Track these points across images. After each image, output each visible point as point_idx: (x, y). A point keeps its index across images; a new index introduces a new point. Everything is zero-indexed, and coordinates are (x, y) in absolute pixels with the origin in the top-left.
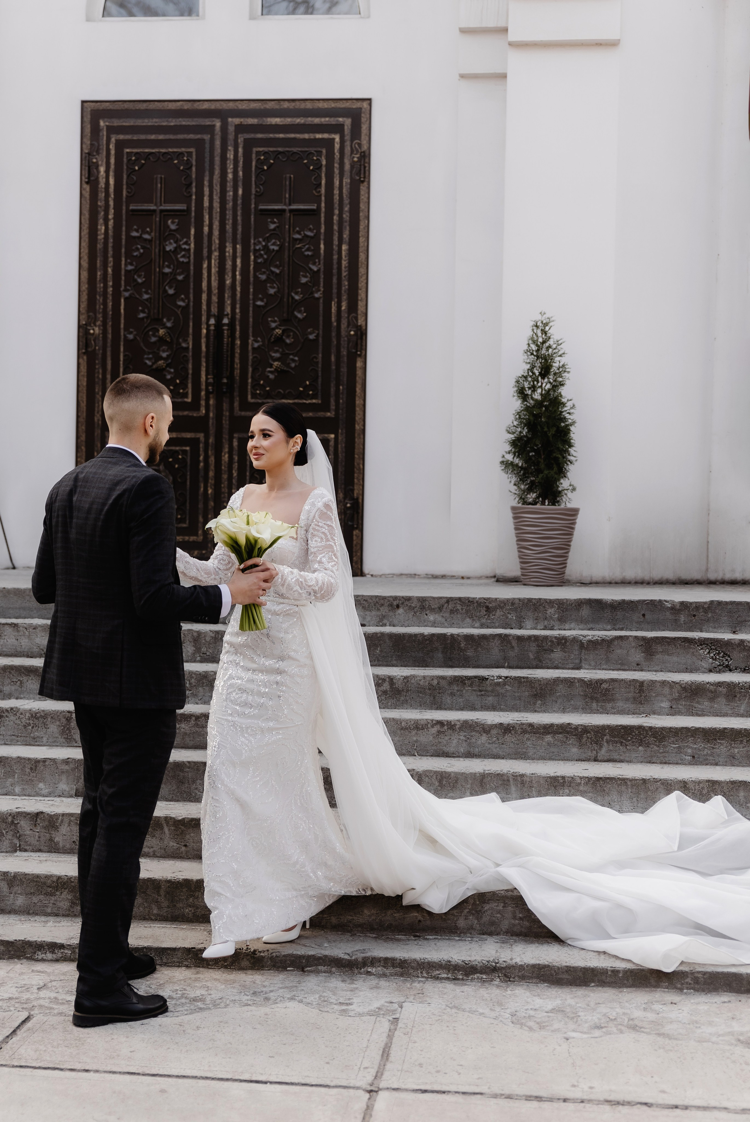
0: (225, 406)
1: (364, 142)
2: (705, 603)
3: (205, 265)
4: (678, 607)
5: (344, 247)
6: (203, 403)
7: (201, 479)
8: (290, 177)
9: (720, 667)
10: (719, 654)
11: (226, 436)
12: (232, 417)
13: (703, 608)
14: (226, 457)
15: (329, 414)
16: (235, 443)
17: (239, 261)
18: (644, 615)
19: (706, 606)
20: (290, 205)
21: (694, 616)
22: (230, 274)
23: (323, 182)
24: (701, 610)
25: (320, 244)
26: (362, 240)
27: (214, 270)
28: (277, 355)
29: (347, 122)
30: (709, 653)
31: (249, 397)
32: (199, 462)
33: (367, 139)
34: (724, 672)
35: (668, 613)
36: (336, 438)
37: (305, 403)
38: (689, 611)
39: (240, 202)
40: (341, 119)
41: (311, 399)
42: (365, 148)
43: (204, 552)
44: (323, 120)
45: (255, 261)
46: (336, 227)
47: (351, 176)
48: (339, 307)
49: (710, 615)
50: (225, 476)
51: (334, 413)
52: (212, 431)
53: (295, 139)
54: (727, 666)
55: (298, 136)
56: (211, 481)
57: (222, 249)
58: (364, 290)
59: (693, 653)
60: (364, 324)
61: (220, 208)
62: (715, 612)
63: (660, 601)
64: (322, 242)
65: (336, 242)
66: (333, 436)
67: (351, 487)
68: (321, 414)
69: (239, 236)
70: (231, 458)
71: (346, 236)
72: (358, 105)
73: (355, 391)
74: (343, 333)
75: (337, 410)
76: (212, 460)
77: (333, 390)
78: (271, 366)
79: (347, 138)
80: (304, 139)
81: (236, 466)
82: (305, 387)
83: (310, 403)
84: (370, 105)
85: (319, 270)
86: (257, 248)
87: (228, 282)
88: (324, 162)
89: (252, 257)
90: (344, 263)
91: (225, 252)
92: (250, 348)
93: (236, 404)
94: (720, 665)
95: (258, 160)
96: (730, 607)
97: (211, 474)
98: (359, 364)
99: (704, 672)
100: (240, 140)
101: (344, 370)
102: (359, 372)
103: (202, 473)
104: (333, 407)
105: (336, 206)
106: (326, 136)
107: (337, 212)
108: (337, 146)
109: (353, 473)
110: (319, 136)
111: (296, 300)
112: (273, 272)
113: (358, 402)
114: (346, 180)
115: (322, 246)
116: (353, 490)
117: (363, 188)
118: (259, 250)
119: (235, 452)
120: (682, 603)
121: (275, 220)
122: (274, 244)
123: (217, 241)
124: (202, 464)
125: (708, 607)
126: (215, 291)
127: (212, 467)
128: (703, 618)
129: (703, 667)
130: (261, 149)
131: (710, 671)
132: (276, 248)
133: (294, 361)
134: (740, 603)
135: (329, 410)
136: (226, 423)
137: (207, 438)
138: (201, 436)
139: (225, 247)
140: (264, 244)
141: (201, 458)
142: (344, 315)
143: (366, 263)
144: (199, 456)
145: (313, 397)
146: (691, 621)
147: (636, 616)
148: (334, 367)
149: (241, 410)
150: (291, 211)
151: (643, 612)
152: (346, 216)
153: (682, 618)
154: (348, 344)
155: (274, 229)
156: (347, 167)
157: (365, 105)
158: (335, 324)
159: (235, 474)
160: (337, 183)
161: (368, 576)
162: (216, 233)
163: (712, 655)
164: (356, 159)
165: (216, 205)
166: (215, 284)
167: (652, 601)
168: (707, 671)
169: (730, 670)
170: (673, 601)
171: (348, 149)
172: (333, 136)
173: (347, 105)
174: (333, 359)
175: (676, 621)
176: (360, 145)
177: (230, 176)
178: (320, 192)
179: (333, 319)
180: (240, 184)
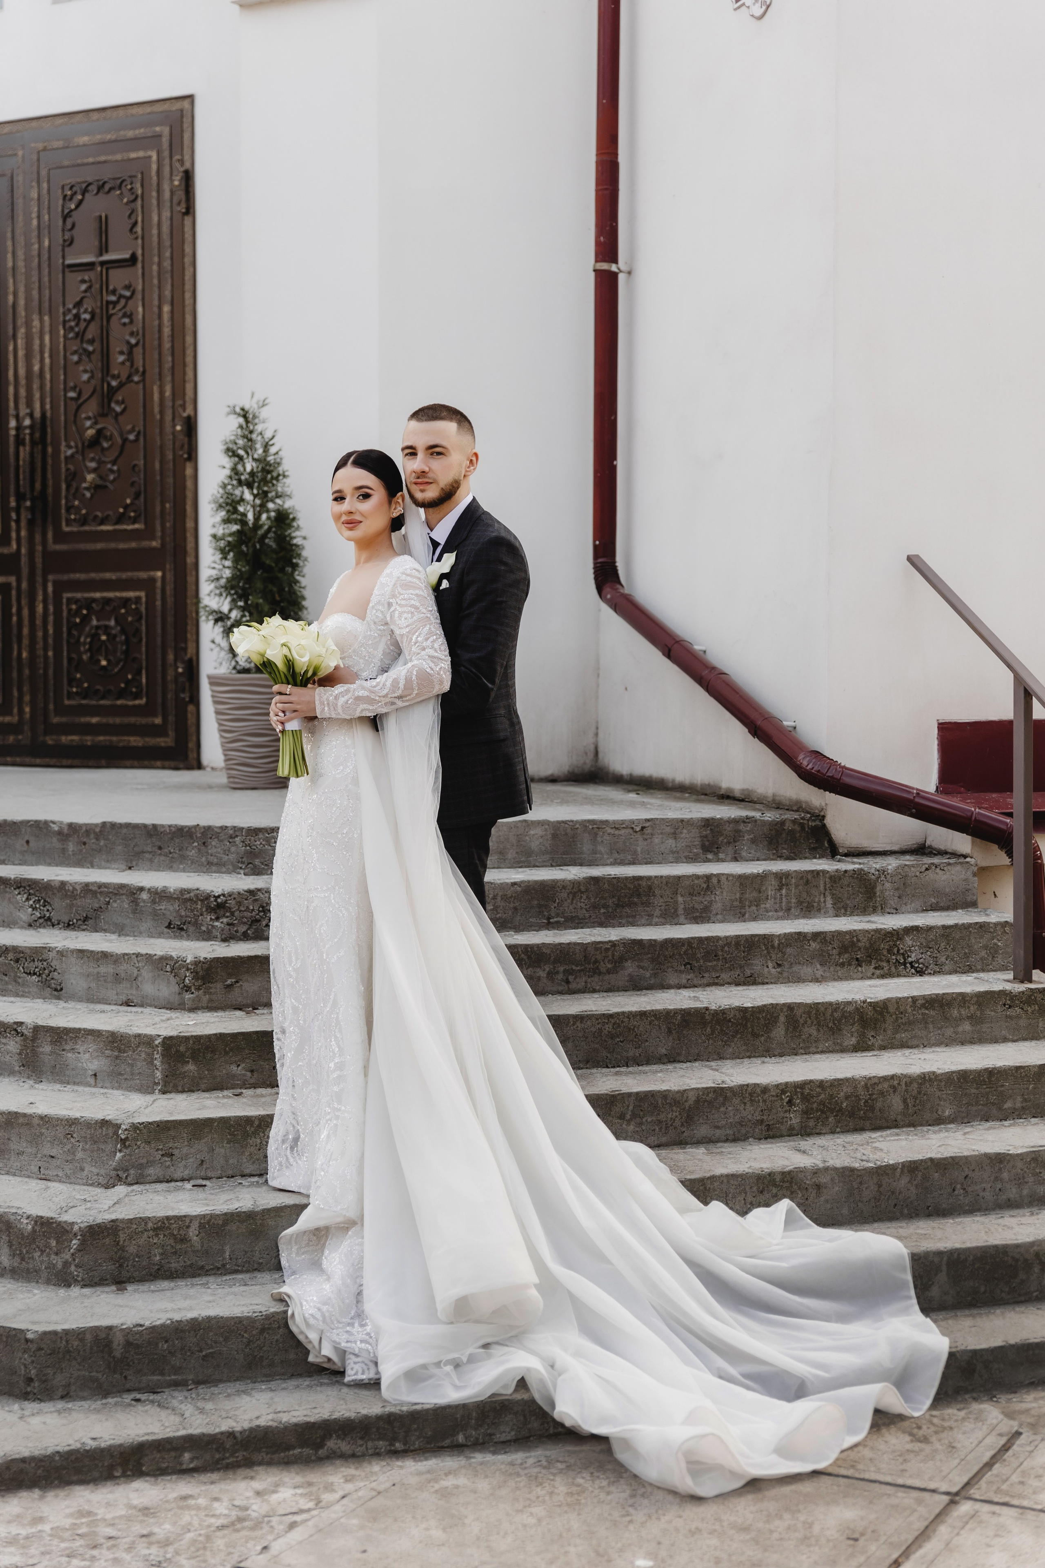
0: (38, 538)
1: (187, 158)
2: (96, 825)
3: (11, 348)
4: (66, 831)
5: (166, 308)
6: (14, 535)
7: (14, 639)
8: (101, 217)
9: (41, 921)
10: (39, 901)
11: (39, 579)
12: (45, 552)
13: (95, 833)
14: (40, 608)
15: (154, 544)
16: (50, 589)
17: (47, 338)
18: (28, 842)
19: (97, 830)
20: (101, 255)
21: (85, 844)
22: (38, 357)
23: (140, 219)
24: (92, 836)
25: (137, 307)
26: (188, 295)
27: (21, 353)
28: (93, 465)
29: (166, 131)
30: (28, 899)
31: (64, 524)
32: (11, 615)
33: (190, 152)
34: (44, 927)
35: (55, 840)
36: (164, 577)
37: (126, 530)
38: (78, 836)
39: (45, 256)
40: (158, 129)
41: (134, 523)
42: (187, 165)
43: (20, 737)
44: (137, 132)
45: (65, 336)
46: (155, 281)
47: (171, 207)
48: (162, 393)
49: (102, 843)
50: (40, 634)
51: (159, 541)
52: (25, 571)
53: (105, 162)
54: (49, 919)
55: (109, 158)
56: (26, 642)
57: (28, 324)
58: (191, 366)
59: (9, 899)
60: (192, 414)
61: (26, 267)
62: (107, 839)
63: (46, 822)
64: (140, 303)
65: (156, 302)
66: (159, 574)
67: (183, 645)
68: (145, 544)
69: (46, 305)
70: (45, 609)
71: (167, 293)
72: (178, 105)
73: (185, 510)
74: (168, 428)
75: (163, 538)
76: (26, 612)
77: (158, 509)
78: (85, 480)
79: (166, 153)
80: (117, 161)
81: (51, 619)
82: (126, 507)
83: (132, 530)
84: (192, 103)
85: (137, 344)
86: (68, 318)
87: (36, 368)
88: (139, 192)
89: (62, 332)
90: (167, 331)
91: (32, 327)
92: (62, 457)
93: (50, 535)
94: (40, 918)
95: (65, 197)
96: (125, 831)
97: (26, 631)
98: (189, 471)
99: (22, 928)
100: (44, 173)
101: (170, 480)
102: (189, 484)
103: (15, 631)
104: (159, 534)
105: (156, 251)
106: (141, 154)
107: (156, 259)
108: (154, 167)
109: (186, 624)
110: (133, 155)
111: (113, 387)
112: (85, 350)
113: (190, 524)
114: (166, 214)
115: (140, 309)
116: (185, 650)
117: (188, 220)
118: (70, 320)
119: (50, 601)
120: (71, 825)
121: (86, 278)
122: (86, 311)
123: (23, 314)
124: (15, 619)
125: (100, 831)
126: (23, 381)
127: (26, 622)
128: (94, 847)
129: (21, 919)
130: (68, 181)
131: (30, 925)
132: (87, 316)
133: (112, 471)
134: (135, 827)
135: (153, 538)
136: (39, 560)
137: (19, 581)
138: (12, 580)
139: (32, 321)
140: (74, 311)
141: (14, 610)
142: (169, 403)
143: (192, 328)
144: (11, 607)
145: (135, 521)
146: (81, 851)
147: (20, 844)
148: (158, 478)
149: (55, 542)
150: (102, 263)
151: (26, 838)
152: (167, 264)
153: (71, 847)
154: (174, 444)
155: (85, 291)
156: (167, 195)
157: (186, 104)
158: (158, 417)
159: (51, 631)
160: (155, 218)
161: (208, 769)
162: (22, 302)
163: (31, 902)
164: (176, 183)
165: (21, 264)
166: (22, 372)
167: (36, 821)
168: (26, 925)
169: (53, 926)
170: (61, 823)
171: (167, 169)
172: (150, 153)
173: (166, 106)
174: (157, 466)
175: (64, 850)
176: (181, 162)
177: (35, 222)
178: (136, 233)
179: (156, 410)
180: (46, 231)
